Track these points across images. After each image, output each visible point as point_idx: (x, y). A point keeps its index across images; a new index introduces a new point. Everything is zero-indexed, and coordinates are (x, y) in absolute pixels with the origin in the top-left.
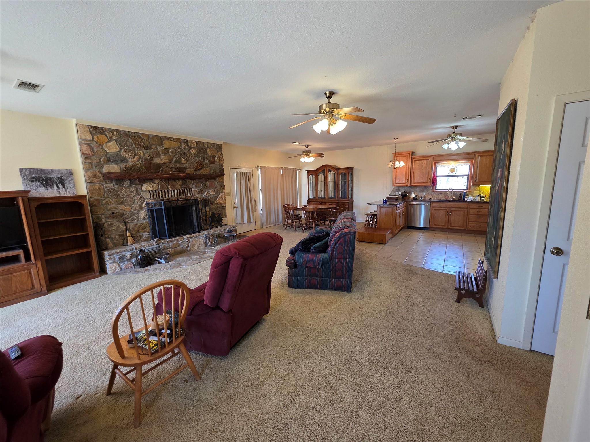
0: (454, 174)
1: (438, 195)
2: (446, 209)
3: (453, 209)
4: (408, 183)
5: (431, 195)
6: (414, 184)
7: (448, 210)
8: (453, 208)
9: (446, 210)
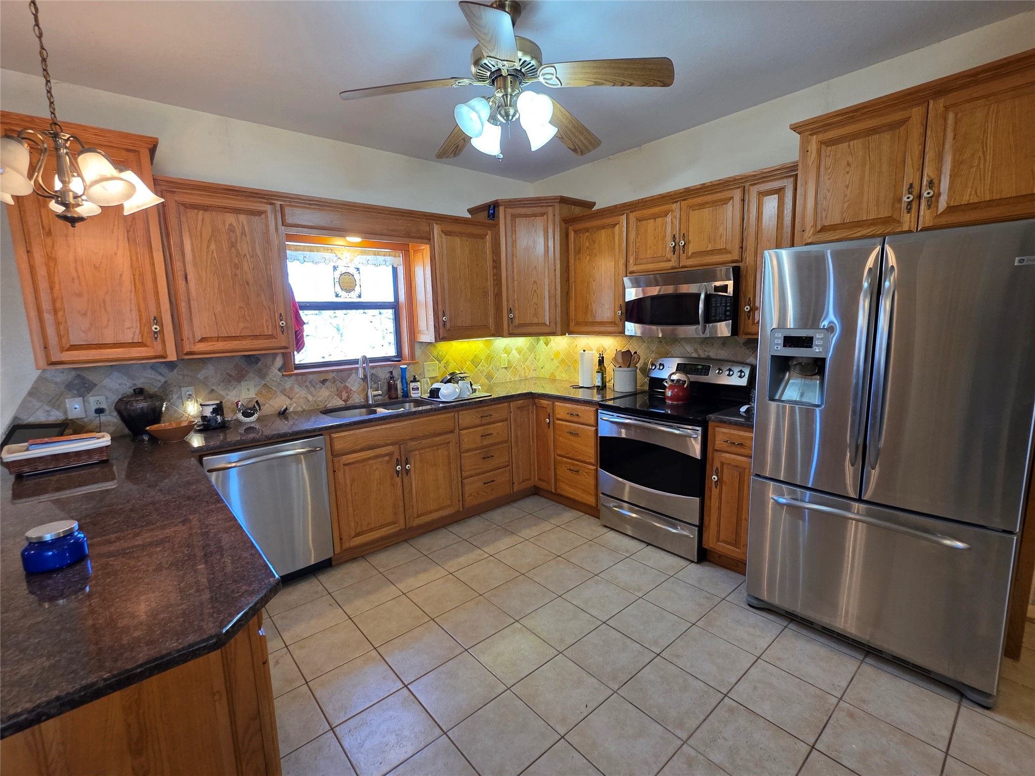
0: (352, 298)
1: (312, 389)
2: (390, 449)
3: (413, 443)
4: (163, 342)
5: (283, 392)
6: (202, 347)
7: (396, 456)
8: (411, 439)
9: (390, 454)
